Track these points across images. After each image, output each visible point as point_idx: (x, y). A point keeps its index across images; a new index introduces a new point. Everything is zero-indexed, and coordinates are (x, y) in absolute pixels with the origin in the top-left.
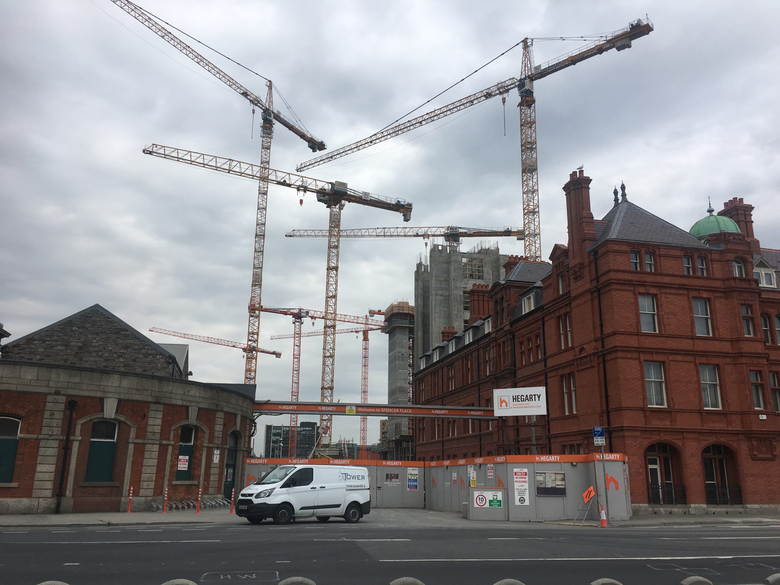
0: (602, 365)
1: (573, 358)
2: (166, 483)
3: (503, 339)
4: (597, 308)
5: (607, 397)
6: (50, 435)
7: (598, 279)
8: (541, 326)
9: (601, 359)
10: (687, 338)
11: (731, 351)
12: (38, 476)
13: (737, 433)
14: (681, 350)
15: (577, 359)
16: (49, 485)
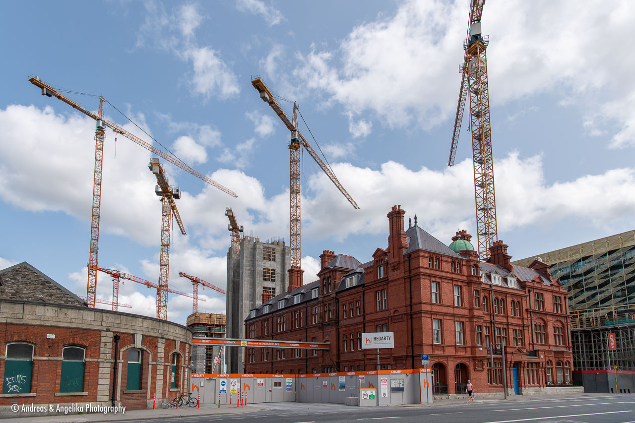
0: (410, 320)
1: (387, 315)
2: (167, 390)
3: (329, 302)
4: (408, 288)
5: (412, 338)
6: (105, 359)
7: (410, 271)
8: (362, 296)
9: (409, 317)
10: (451, 307)
11: (468, 314)
12: (100, 387)
13: (468, 358)
14: (449, 314)
15: (391, 317)
16: (107, 393)
